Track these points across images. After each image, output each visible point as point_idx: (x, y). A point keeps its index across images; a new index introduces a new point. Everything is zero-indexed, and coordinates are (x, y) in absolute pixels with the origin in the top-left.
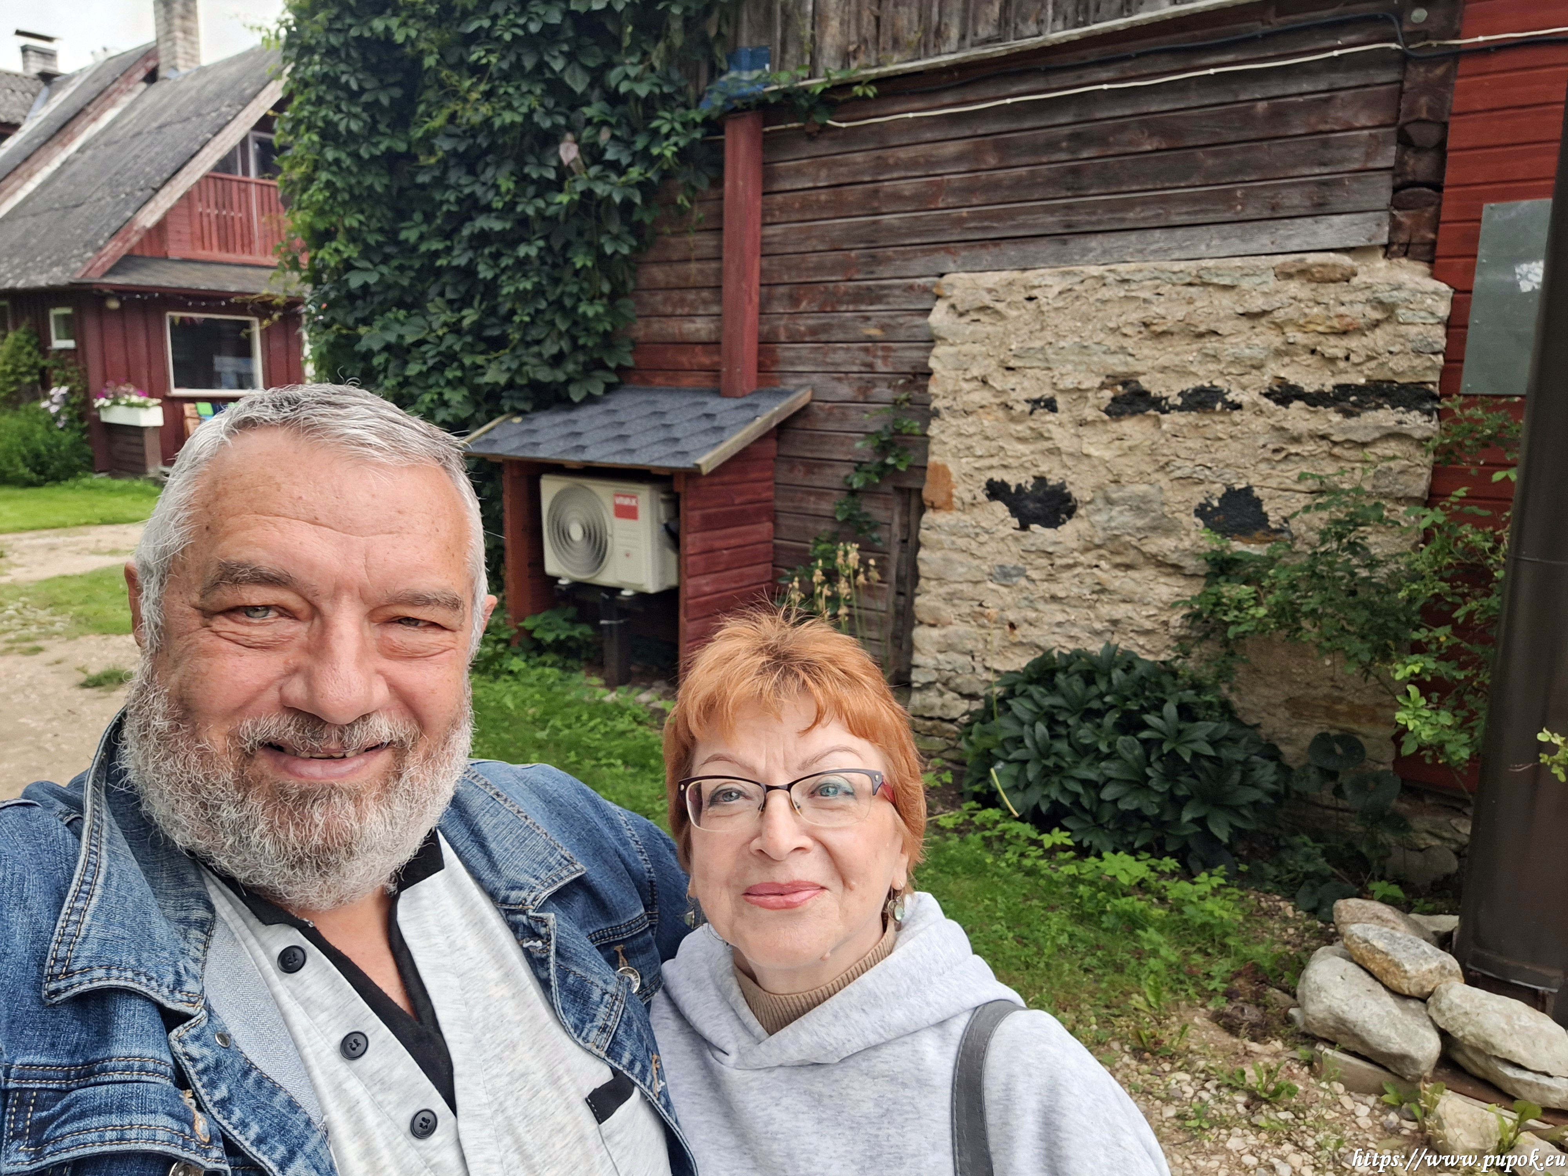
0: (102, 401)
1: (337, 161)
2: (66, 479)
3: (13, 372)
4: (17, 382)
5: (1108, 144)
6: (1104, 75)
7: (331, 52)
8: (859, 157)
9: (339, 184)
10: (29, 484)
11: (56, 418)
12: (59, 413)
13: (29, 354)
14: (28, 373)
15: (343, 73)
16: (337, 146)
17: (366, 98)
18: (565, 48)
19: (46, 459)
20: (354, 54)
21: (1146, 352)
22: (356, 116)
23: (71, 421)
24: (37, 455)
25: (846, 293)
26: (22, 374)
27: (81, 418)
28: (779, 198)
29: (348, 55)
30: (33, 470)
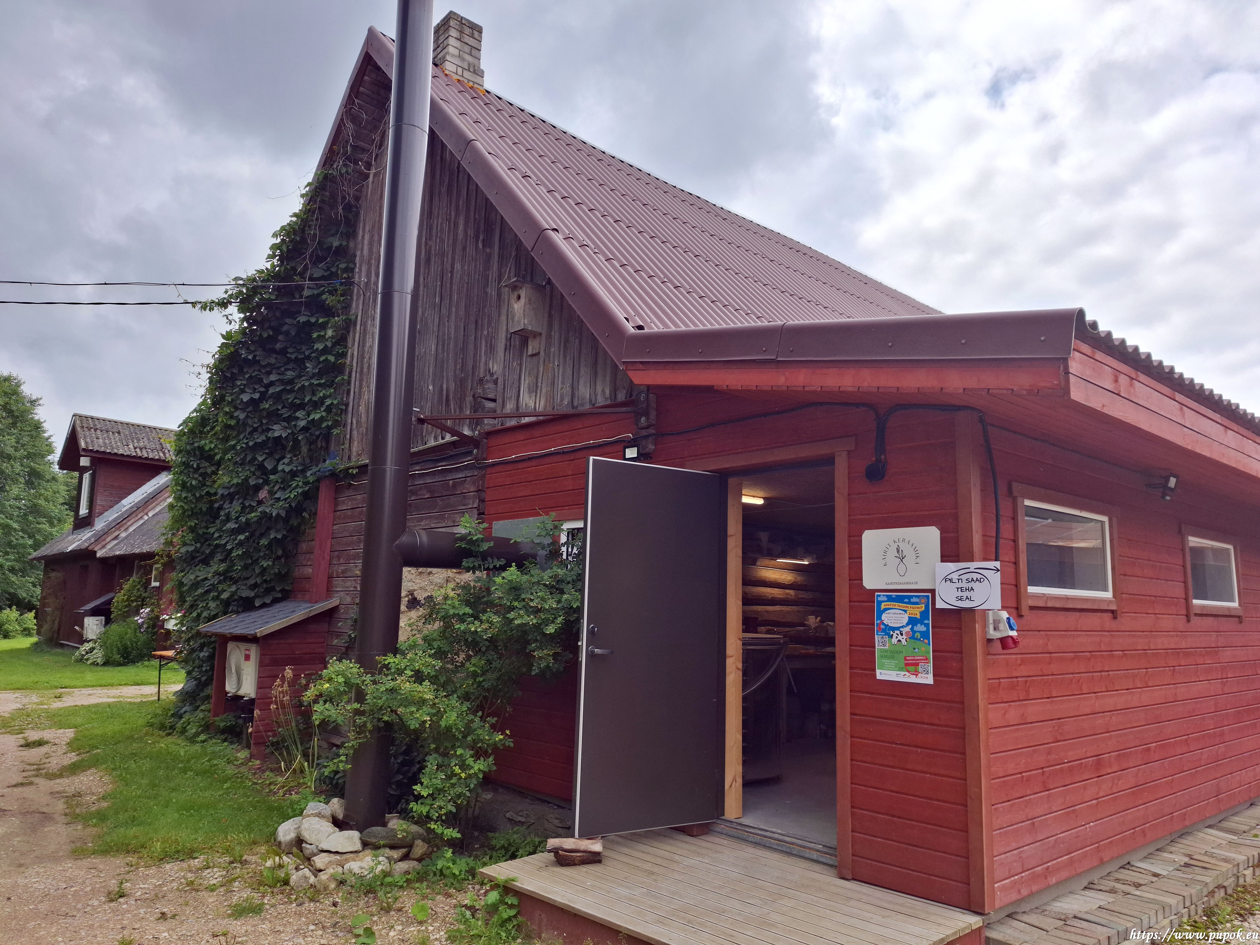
0: (165, 617)
1: (186, 498)
2: (138, 662)
3: (128, 600)
4: (129, 605)
5: (418, 495)
6: (418, 468)
7: (188, 452)
8: (359, 497)
9: (186, 507)
10: (120, 665)
11: (140, 626)
12: (143, 623)
13: (138, 590)
14: (136, 601)
15: (191, 461)
16: (188, 492)
17: (201, 471)
18: (267, 451)
19: (130, 650)
20: (197, 453)
21: (417, 581)
22: (195, 479)
23: (148, 628)
24: (126, 648)
25: (352, 555)
26: (132, 601)
27: (154, 626)
28: (338, 513)
29: (195, 454)
30: (122, 656)
